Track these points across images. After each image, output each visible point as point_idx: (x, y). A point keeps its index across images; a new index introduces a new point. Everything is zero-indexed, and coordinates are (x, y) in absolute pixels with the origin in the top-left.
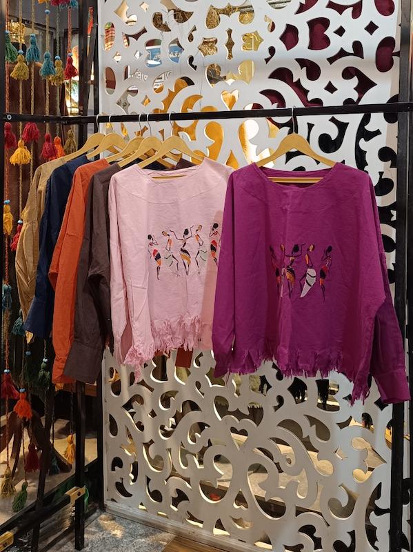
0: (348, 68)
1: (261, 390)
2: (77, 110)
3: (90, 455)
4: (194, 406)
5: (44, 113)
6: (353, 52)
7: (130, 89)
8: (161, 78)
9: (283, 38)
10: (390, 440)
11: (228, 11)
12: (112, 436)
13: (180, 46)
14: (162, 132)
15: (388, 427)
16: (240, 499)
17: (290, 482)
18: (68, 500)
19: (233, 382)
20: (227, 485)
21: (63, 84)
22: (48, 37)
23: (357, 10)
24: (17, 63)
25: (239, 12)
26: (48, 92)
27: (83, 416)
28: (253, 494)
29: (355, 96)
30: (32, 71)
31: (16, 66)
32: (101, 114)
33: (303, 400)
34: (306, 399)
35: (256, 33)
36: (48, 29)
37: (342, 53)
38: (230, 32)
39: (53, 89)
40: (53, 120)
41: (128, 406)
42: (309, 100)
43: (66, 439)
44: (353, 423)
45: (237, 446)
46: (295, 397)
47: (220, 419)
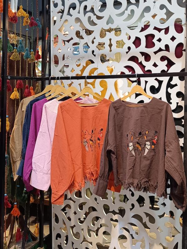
0: (162, 56)
1: (124, 201)
2: (41, 74)
3: (46, 232)
4: (94, 209)
5: (25, 75)
6: (165, 49)
7: (65, 65)
8: (80, 60)
9: (134, 43)
10: (182, 223)
11: (110, 30)
12: (56, 224)
13: (88, 45)
14: (80, 84)
15: (181, 217)
19: (112, 198)
20: (109, 245)
21: (35, 62)
22: (28, 41)
23: (167, 30)
25: (115, 31)
26: (27, 66)
27: (43, 215)
29: (166, 69)
30: (20, 56)
31: (13, 54)
32: (52, 76)
33: (143, 206)
34: (144, 205)
35: (122, 40)
36: (27, 37)
37: (160, 50)
38: (110, 40)
39: (29, 65)
40: (30, 79)
41: (64, 210)
42: (146, 70)
43: (35, 225)
44: (165, 215)
45: (113, 227)
46: (139, 204)
47: (106, 215)
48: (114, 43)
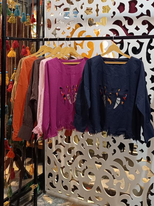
0: (144, 20)
1: (107, 147)
2: (35, 36)
3: (40, 172)
4: (81, 153)
5: (22, 37)
6: (146, 14)
7: (57, 28)
8: (70, 24)
9: (118, 8)
12: (49, 165)
13: (77, 11)
14: (70, 45)
16: (98, 189)
17: (118, 183)
18: (31, 189)
19: (96, 144)
20: (93, 183)
21: (30, 25)
22: (24, 7)
24: (11, 16)
26: (24, 29)
27: (37, 157)
28: (103, 187)
29: (147, 32)
30: (17, 20)
31: (10, 18)
32: (45, 37)
33: (123, 151)
34: (125, 151)
35: (108, 6)
36: (24, 3)
37: (142, 15)
38: (97, 5)
39: (26, 27)
40: (26, 40)
41: (55, 153)
42: (129, 33)
43: (30, 166)
44: (143, 160)
45: (97, 169)
46: (120, 150)
47: (91, 158)
48: (100, 8)
